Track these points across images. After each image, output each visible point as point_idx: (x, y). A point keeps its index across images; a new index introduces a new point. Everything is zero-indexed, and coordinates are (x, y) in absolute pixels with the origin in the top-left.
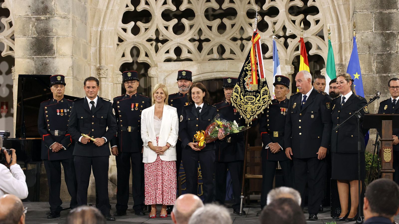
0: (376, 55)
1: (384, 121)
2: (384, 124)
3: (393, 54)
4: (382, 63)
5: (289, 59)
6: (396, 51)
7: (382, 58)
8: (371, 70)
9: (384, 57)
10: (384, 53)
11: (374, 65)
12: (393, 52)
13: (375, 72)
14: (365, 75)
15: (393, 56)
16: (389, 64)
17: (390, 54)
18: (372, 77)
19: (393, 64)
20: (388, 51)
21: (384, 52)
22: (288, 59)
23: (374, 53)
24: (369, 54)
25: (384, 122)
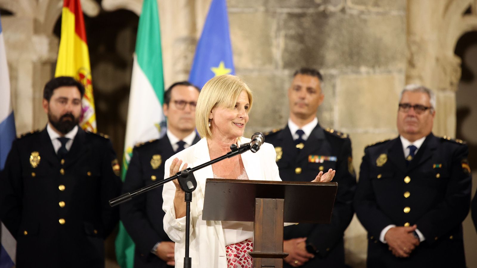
0: (284, 16)
1: (262, 199)
2: (261, 210)
3: (332, 14)
4: (300, 38)
5: (47, 18)
6: (339, 7)
7: (300, 25)
8: (269, 59)
9: (307, 22)
10: (305, 10)
11: (278, 46)
12: (331, 8)
13: (281, 63)
14: (252, 71)
15: (332, 21)
16: (319, 43)
17: (324, 15)
18: (272, 79)
19: (331, 42)
20: (318, 5)
21: (308, 7)
22: (42, 19)
23: (279, 10)
24: (267, 11)
25: (260, 202)
